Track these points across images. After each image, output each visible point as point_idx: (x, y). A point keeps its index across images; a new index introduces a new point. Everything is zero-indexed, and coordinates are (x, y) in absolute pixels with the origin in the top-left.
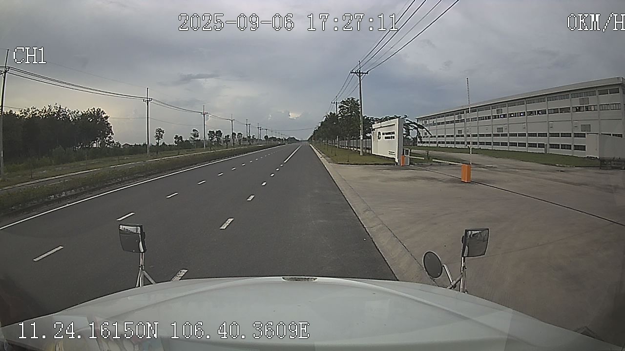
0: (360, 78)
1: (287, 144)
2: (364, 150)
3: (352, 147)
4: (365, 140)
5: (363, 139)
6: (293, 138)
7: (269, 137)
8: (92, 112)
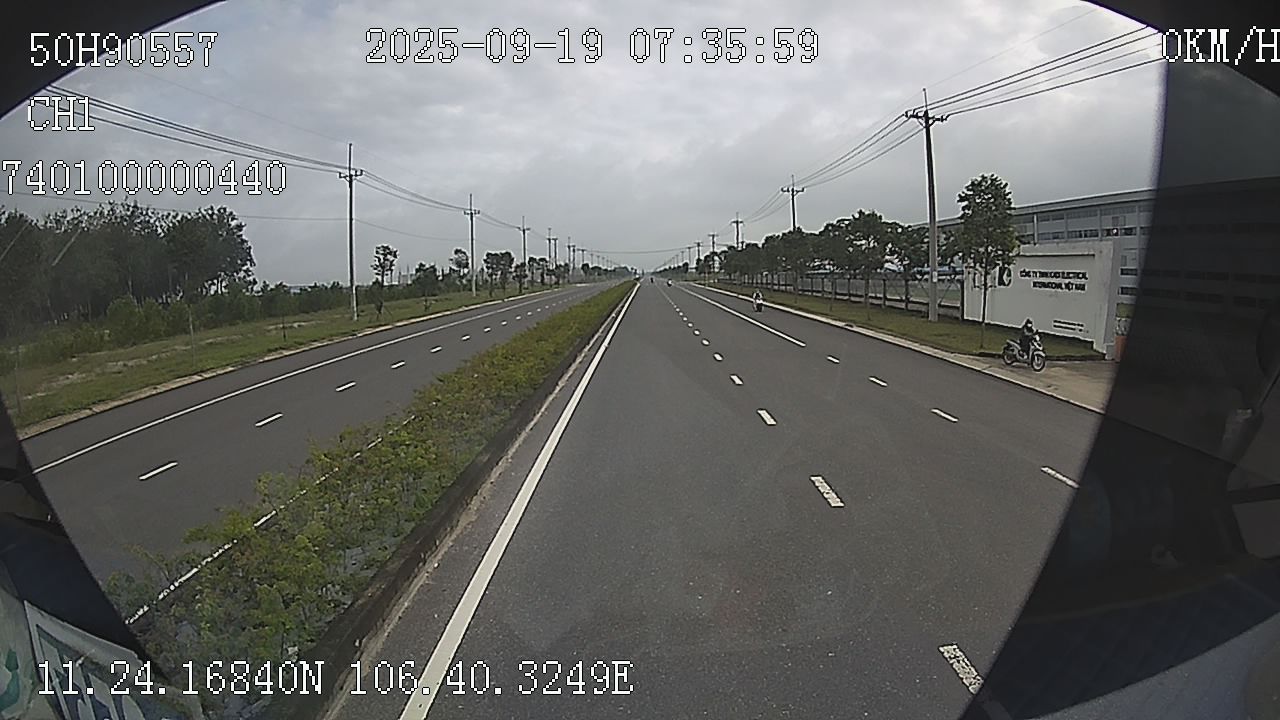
8: (208, 217)
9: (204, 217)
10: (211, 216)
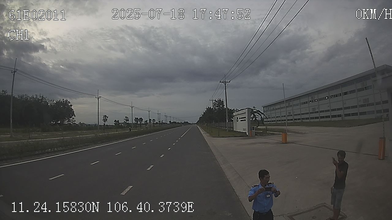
0: (225, 85)
1: (183, 126)
2: (229, 129)
3: (222, 127)
4: (229, 122)
5: (228, 122)
6: (187, 122)
7: (172, 122)
8: (62, 102)
9: (61, 101)
10: (63, 101)
